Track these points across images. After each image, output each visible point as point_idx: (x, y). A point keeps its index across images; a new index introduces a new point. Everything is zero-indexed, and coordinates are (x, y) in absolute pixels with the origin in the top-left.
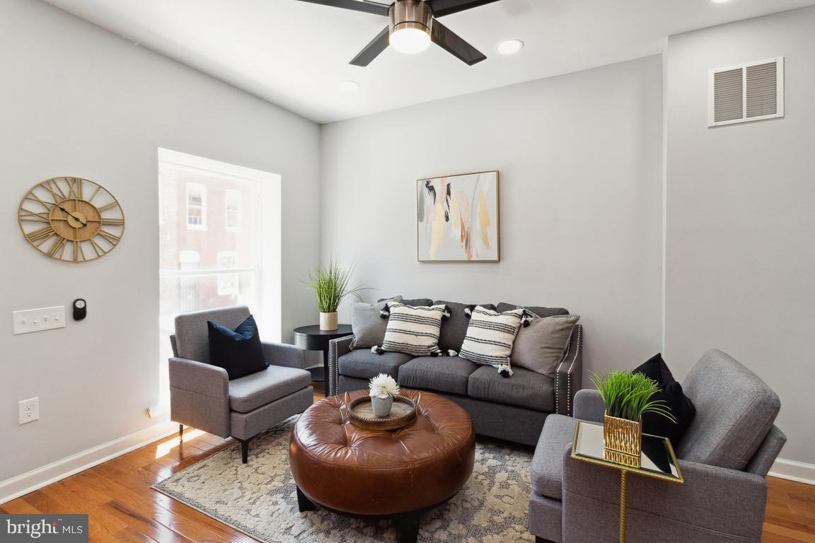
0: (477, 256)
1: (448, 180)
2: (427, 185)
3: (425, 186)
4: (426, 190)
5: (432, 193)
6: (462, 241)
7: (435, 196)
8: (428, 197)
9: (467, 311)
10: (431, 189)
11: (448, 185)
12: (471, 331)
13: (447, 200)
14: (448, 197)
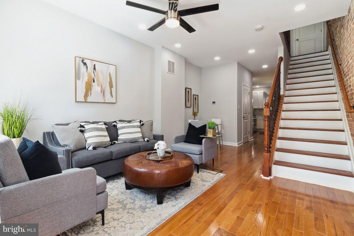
0: (108, 100)
1: (95, 63)
2: (83, 61)
3: (81, 62)
4: (82, 64)
5: (85, 66)
6: (101, 93)
7: (87, 68)
8: (83, 68)
9: (115, 123)
10: (85, 64)
11: (95, 65)
12: (120, 132)
13: (94, 72)
14: (94, 71)
